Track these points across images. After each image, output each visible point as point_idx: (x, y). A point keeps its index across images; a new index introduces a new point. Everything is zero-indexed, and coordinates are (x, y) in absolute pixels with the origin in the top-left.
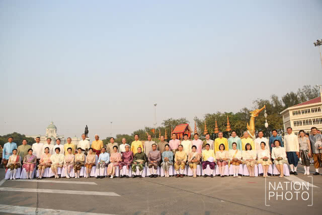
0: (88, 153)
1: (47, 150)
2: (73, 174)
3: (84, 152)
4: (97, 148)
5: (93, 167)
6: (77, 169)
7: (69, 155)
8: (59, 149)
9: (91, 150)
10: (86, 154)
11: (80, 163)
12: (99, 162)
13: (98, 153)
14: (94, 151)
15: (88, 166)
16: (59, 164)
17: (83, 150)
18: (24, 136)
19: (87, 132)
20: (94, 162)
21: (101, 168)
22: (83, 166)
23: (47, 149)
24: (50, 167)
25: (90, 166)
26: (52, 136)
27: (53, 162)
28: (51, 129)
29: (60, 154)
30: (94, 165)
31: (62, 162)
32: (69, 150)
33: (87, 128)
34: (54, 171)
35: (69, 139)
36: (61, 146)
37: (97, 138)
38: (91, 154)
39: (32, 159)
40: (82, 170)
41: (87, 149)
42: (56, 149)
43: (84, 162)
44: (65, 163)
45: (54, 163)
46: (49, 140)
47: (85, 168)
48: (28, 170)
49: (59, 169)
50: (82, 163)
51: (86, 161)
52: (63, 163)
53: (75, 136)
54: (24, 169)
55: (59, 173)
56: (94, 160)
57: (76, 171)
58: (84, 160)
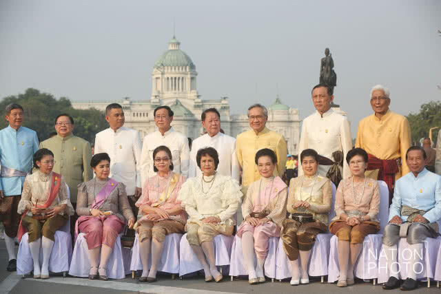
0: (346, 170)
1: (164, 160)
2: (278, 265)
3: (327, 168)
4: (381, 149)
5: (371, 239)
6: (299, 247)
7: (265, 182)
8: (211, 153)
9: (356, 158)
10: (336, 178)
11: (309, 219)
12: (394, 212)
13: (387, 171)
14: (371, 162)
15: (343, 232)
16: (216, 221)
17: (321, 160)
18: (66, 103)
19: (328, 80)
20: (371, 214)
21: (403, 241)
22: (323, 230)
23: (161, 154)
24: (182, 232)
25: (355, 233)
26: (177, 103)
27: (190, 211)
28: (171, 73)
29: (220, 178)
30: (373, 228)
31: (230, 211)
32: (264, 160)
33: (328, 64)
34: (199, 249)
35: (255, 112)
36: (222, 144)
37: (382, 105)
38: (360, 176)
39: (110, 195)
40: (319, 250)
41: (338, 156)
42: (201, 153)
43: (328, 213)
44: (245, 214)
45: (195, 216)
46: (165, 116)
47: (334, 239)
48: (96, 241)
49: (222, 243)
50: (319, 219)
51: (339, 212)
52: (236, 216)
53: (278, 101)
54: (81, 237)
55: (222, 260)
56: (373, 206)
57: (293, 254)
58: (326, 205)
